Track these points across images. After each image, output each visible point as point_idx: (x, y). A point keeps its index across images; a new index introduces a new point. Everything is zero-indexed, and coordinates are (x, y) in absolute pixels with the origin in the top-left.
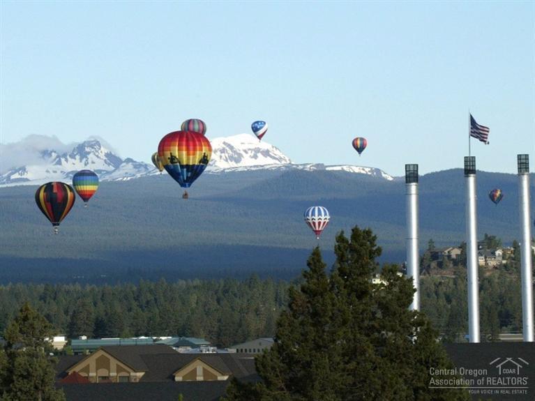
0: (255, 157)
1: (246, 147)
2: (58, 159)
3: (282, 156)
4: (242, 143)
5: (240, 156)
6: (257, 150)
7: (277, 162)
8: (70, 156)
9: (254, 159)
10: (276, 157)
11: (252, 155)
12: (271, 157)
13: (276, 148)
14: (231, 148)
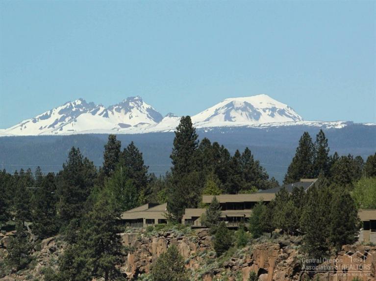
0: (272, 115)
1: (264, 106)
2: (105, 112)
3: (296, 115)
4: (261, 103)
5: (259, 114)
6: (273, 110)
7: (291, 120)
8: (116, 110)
9: (270, 117)
10: (290, 115)
11: (270, 113)
12: (287, 115)
13: (291, 109)
14: (251, 107)
